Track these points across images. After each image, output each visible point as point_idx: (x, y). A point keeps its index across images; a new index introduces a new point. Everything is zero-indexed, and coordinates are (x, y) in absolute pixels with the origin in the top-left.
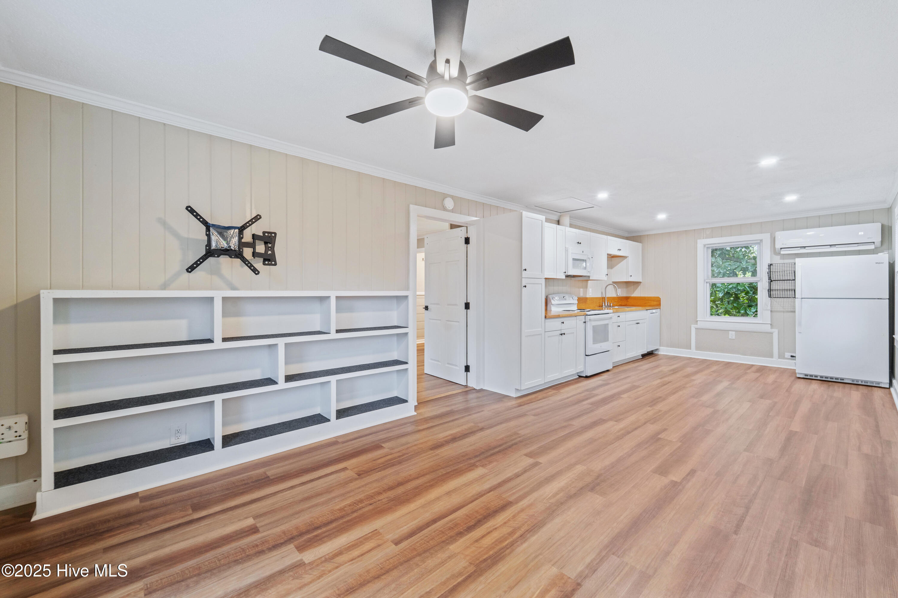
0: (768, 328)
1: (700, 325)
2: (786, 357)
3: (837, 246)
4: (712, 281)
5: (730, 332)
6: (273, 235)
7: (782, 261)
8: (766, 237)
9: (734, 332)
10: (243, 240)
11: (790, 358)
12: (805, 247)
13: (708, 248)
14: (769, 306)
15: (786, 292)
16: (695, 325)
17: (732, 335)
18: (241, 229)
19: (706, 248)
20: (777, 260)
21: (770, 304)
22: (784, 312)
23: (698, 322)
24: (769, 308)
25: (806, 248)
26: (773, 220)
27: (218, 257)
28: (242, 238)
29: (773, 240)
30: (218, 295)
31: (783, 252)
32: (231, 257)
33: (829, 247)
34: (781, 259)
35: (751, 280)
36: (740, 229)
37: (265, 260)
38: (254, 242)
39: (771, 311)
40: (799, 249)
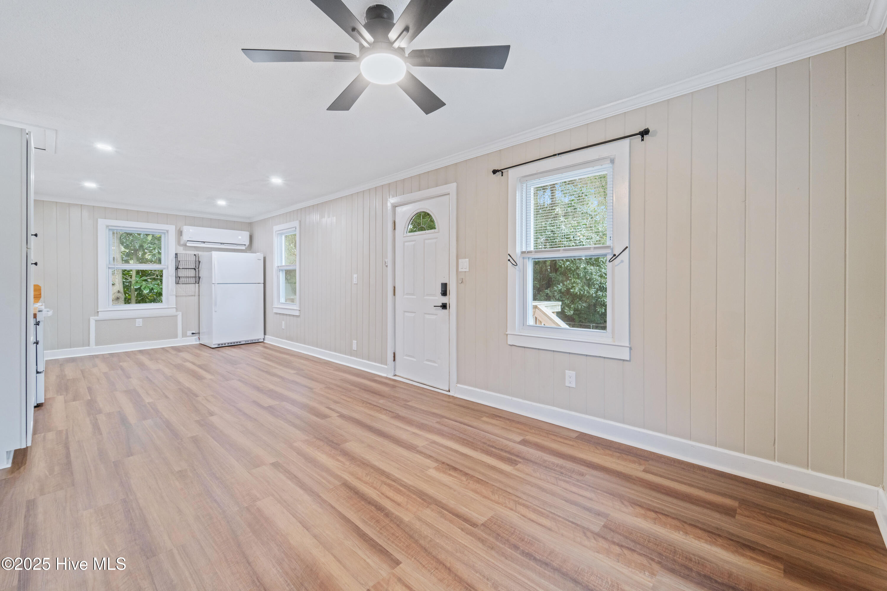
0: (173, 312)
1: (102, 316)
2: (188, 335)
3: (225, 244)
4: (117, 266)
5: (137, 319)
7: (184, 252)
8: (172, 229)
9: (141, 319)
11: (192, 335)
12: (204, 242)
13: (110, 229)
14: (175, 291)
15: (188, 279)
16: (95, 316)
17: (139, 323)
19: (108, 230)
20: (181, 251)
21: (175, 290)
22: (186, 296)
23: (99, 312)
24: (174, 293)
25: (206, 243)
26: (177, 214)
29: (180, 233)
31: (189, 244)
33: (220, 244)
34: (183, 250)
35: (158, 267)
36: (148, 216)
39: (176, 296)
40: (200, 243)
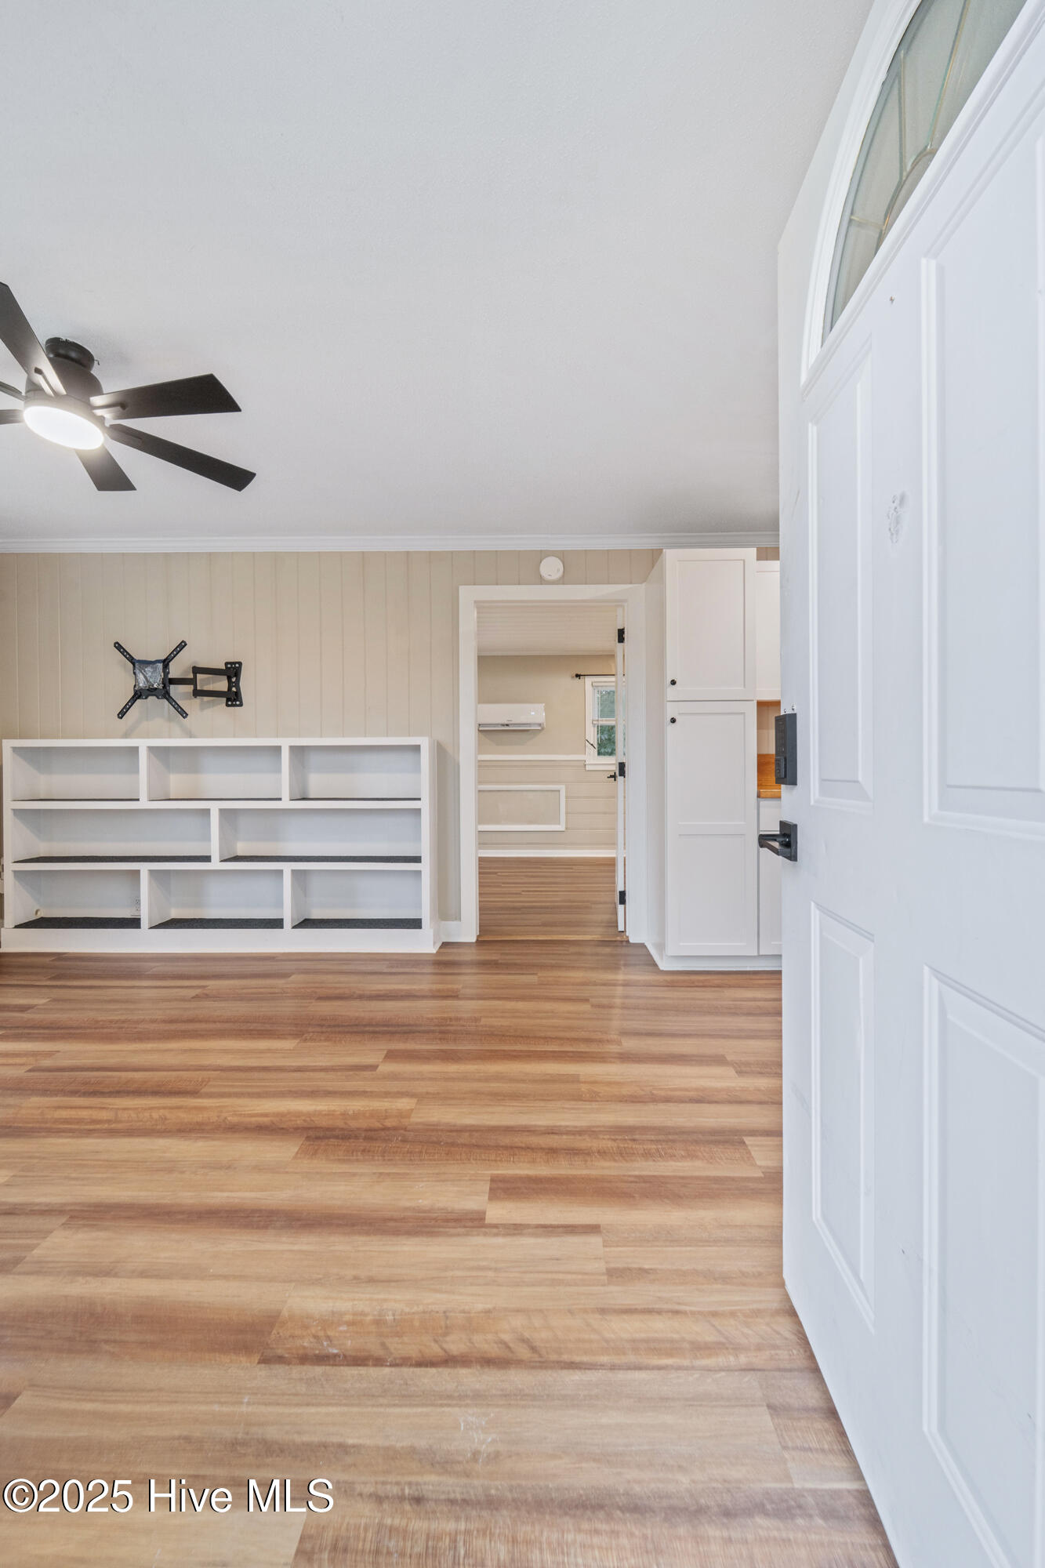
6: (237, 665)
10: (170, 676)
18: (166, 663)
27: (146, 698)
28: (169, 673)
30: (143, 744)
32: (158, 698)
37: (228, 700)
38: (195, 677)
